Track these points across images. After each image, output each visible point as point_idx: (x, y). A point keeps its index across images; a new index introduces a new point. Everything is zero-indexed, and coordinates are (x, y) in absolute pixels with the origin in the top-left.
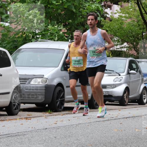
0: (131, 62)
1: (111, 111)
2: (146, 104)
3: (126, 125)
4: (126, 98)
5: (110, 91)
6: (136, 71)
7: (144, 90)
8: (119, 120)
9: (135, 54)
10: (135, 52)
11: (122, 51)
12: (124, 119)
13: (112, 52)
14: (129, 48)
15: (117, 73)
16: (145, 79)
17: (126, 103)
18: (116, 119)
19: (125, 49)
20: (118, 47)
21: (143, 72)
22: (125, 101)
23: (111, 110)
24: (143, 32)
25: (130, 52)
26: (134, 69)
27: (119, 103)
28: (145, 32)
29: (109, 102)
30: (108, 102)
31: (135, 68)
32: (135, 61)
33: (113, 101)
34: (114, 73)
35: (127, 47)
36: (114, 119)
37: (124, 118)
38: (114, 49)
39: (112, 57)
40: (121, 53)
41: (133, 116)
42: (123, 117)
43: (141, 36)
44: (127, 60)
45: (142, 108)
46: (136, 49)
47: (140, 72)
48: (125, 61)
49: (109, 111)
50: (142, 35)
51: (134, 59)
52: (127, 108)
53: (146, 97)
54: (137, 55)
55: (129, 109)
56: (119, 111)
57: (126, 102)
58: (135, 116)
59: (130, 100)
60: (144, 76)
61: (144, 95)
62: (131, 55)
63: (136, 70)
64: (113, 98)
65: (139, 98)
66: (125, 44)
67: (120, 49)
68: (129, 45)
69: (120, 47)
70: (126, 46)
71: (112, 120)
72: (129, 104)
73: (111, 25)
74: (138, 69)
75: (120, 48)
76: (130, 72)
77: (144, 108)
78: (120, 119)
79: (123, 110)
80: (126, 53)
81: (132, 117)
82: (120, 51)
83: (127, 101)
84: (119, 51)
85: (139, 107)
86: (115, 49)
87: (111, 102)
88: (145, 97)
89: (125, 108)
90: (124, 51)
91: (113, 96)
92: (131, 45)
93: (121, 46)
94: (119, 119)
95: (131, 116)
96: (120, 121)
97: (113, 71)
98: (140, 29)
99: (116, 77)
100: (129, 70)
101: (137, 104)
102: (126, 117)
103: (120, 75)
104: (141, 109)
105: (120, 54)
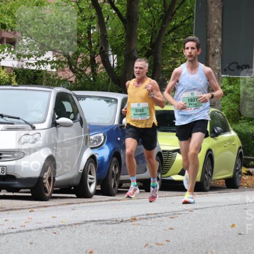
0: (60, 98)
1: (10, 212)
2: (95, 196)
3: (44, 245)
4: (47, 182)
5: (9, 166)
6: (72, 120)
7: (92, 164)
8: (28, 233)
9: (71, 80)
10: (71, 74)
11: (40, 71)
12: (40, 231)
13: (16, 73)
14: (57, 64)
15: (27, 123)
16: (92, 137)
17: (47, 195)
18: (20, 232)
19: (48, 67)
20: (32, 60)
21: (88, 121)
22: (45, 188)
23: (10, 210)
24: (89, 28)
25: (60, 74)
26: (67, 115)
27: (30, 194)
28: (94, 28)
29: (9, 191)
30: (5, 191)
31: (71, 111)
32: (71, 95)
33: (17, 190)
34: (20, 123)
35: (53, 62)
36: (17, 232)
37: (40, 229)
38: (20, 67)
39: (16, 84)
40: (39, 75)
41: (61, 224)
42: (38, 227)
43: (85, 36)
44: (51, 91)
45: (85, 204)
46: (73, 67)
47: (81, 122)
48: (47, 94)
49: (7, 212)
50: (87, 35)
51: (68, 91)
52: (50, 206)
53: (95, 180)
54: (76, 81)
55: (54, 208)
56: (30, 213)
57: (47, 192)
58: (66, 224)
59: (56, 187)
60: (90, 131)
61: (90, 174)
62: (62, 80)
63: (72, 116)
64: (17, 183)
65: (77, 182)
66: (49, 55)
67: (36, 66)
68: (57, 56)
69: (36, 61)
70: (51, 59)
71: (13, 233)
72: (53, 195)
73: (15, 7)
74: (76, 114)
75: (36, 64)
76: (58, 121)
77: (88, 204)
78: (31, 230)
79: (41, 209)
80: (50, 75)
81: (60, 226)
82: (36, 70)
83: (50, 189)
84: (33, 70)
85: (78, 203)
86: (25, 67)
87: (13, 192)
88: (91, 179)
89: (45, 206)
90: (46, 71)
91: (18, 177)
92: (62, 58)
93: (38, 59)
94: (28, 231)
95: (56, 224)
96: (30, 236)
97: (19, 118)
98: (84, 20)
99: (26, 132)
100: (57, 116)
101: (74, 196)
102: (44, 226)
103: (34, 128)
104: (83, 207)
105: (35, 78)
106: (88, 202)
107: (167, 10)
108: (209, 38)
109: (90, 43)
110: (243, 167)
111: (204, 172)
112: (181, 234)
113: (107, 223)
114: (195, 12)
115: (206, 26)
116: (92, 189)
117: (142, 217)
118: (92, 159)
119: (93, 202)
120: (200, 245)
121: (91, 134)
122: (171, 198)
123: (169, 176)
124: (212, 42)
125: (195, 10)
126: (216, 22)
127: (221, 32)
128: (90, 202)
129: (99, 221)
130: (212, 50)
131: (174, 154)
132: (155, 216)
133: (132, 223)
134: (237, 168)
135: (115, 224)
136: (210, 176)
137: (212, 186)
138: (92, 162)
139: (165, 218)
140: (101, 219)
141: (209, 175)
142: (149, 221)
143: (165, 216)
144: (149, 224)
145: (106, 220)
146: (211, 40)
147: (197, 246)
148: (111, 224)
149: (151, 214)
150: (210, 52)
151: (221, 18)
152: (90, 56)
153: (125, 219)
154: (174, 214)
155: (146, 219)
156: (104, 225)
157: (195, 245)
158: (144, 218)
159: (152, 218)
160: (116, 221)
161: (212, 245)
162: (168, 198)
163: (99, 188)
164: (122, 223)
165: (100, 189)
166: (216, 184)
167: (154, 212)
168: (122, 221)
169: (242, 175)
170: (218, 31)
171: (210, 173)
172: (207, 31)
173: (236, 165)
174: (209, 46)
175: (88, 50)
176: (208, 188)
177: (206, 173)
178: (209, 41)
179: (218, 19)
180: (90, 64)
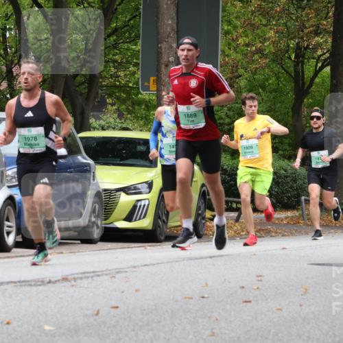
2: (14, 250)
7: (9, 207)
16: (9, 173)
28: (10, 29)
50: (1, 39)
53: (14, 228)
61: (8, 220)
77: (6, 260)
88: (8, 227)
106: (5, 258)
107: (106, 6)
108: (161, 43)
109: (5, 50)
110: (207, 211)
111: (157, 217)
112: (127, 298)
113: (30, 285)
114: (141, 10)
115: (157, 27)
116: (10, 240)
117: (76, 276)
118: (9, 201)
119: (12, 257)
120: (151, 312)
121: (7, 169)
122: (113, 251)
123: (112, 223)
124: (165, 49)
125: (141, 7)
126: (170, 22)
127: (176, 35)
128: (9, 257)
129: (19, 282)
130: (165, 59)
131: (118, 193)
132: (92, 274)
133: (63, 284)
134: (200, 212)
135: (40, 285)
136: (165, 223)
137: (168, 235)
138: (10, 205)
139: (106, 277)
140: (22, 279)
141: (164, 221)
142: (85, 282)
143: (107, 275)
144: (86, 286)
145: (28, 281)
146: (164, 46)
147: (147, 314)
148: (35, 285)
149: (88, 273)
150: (162, 61)
151: (176, 18)
152: (6, 66)
153: (53, 280)
154: (118, 272)
155: (81, 278)
156: (26, 287)
157: (145, 312)
158: (78, 278)
159: (88, 277)
160: (42, 281)
161: (167, 311)
162: (111, 251)
163: (19, 239)
164: (49, 285)
165: (21, 240)
166: (173, 232)
167: (92, 270)
168: (50, 282)
169: (207, 221)
170: (172, 35)
171: (164, 218)
172: (158, 33)
173: (198, 208)
174: (161, 53)
175: (4, 59)
176: (162, 238)
177: (160, 218)
178: (161, 47)
179: (172, 19)
180: (6, 76)
